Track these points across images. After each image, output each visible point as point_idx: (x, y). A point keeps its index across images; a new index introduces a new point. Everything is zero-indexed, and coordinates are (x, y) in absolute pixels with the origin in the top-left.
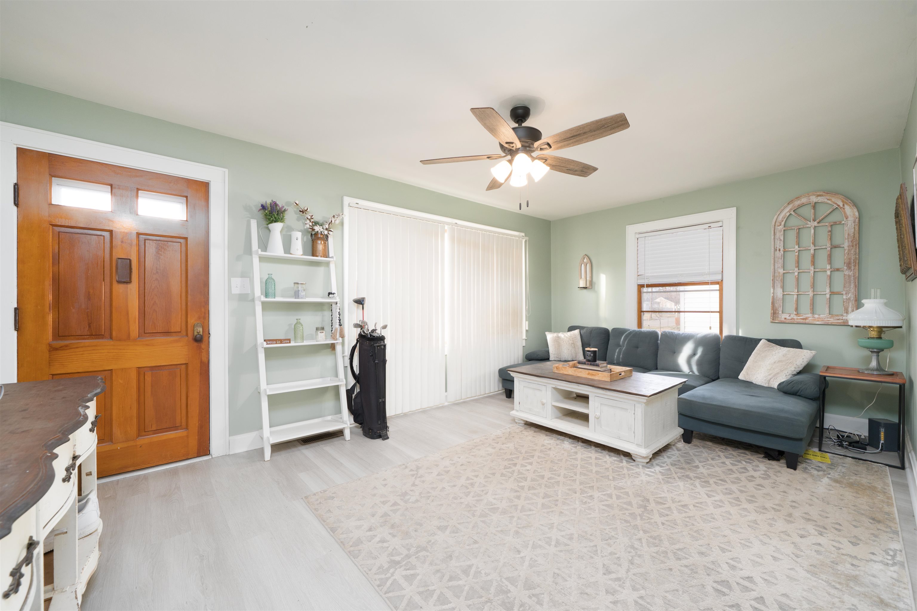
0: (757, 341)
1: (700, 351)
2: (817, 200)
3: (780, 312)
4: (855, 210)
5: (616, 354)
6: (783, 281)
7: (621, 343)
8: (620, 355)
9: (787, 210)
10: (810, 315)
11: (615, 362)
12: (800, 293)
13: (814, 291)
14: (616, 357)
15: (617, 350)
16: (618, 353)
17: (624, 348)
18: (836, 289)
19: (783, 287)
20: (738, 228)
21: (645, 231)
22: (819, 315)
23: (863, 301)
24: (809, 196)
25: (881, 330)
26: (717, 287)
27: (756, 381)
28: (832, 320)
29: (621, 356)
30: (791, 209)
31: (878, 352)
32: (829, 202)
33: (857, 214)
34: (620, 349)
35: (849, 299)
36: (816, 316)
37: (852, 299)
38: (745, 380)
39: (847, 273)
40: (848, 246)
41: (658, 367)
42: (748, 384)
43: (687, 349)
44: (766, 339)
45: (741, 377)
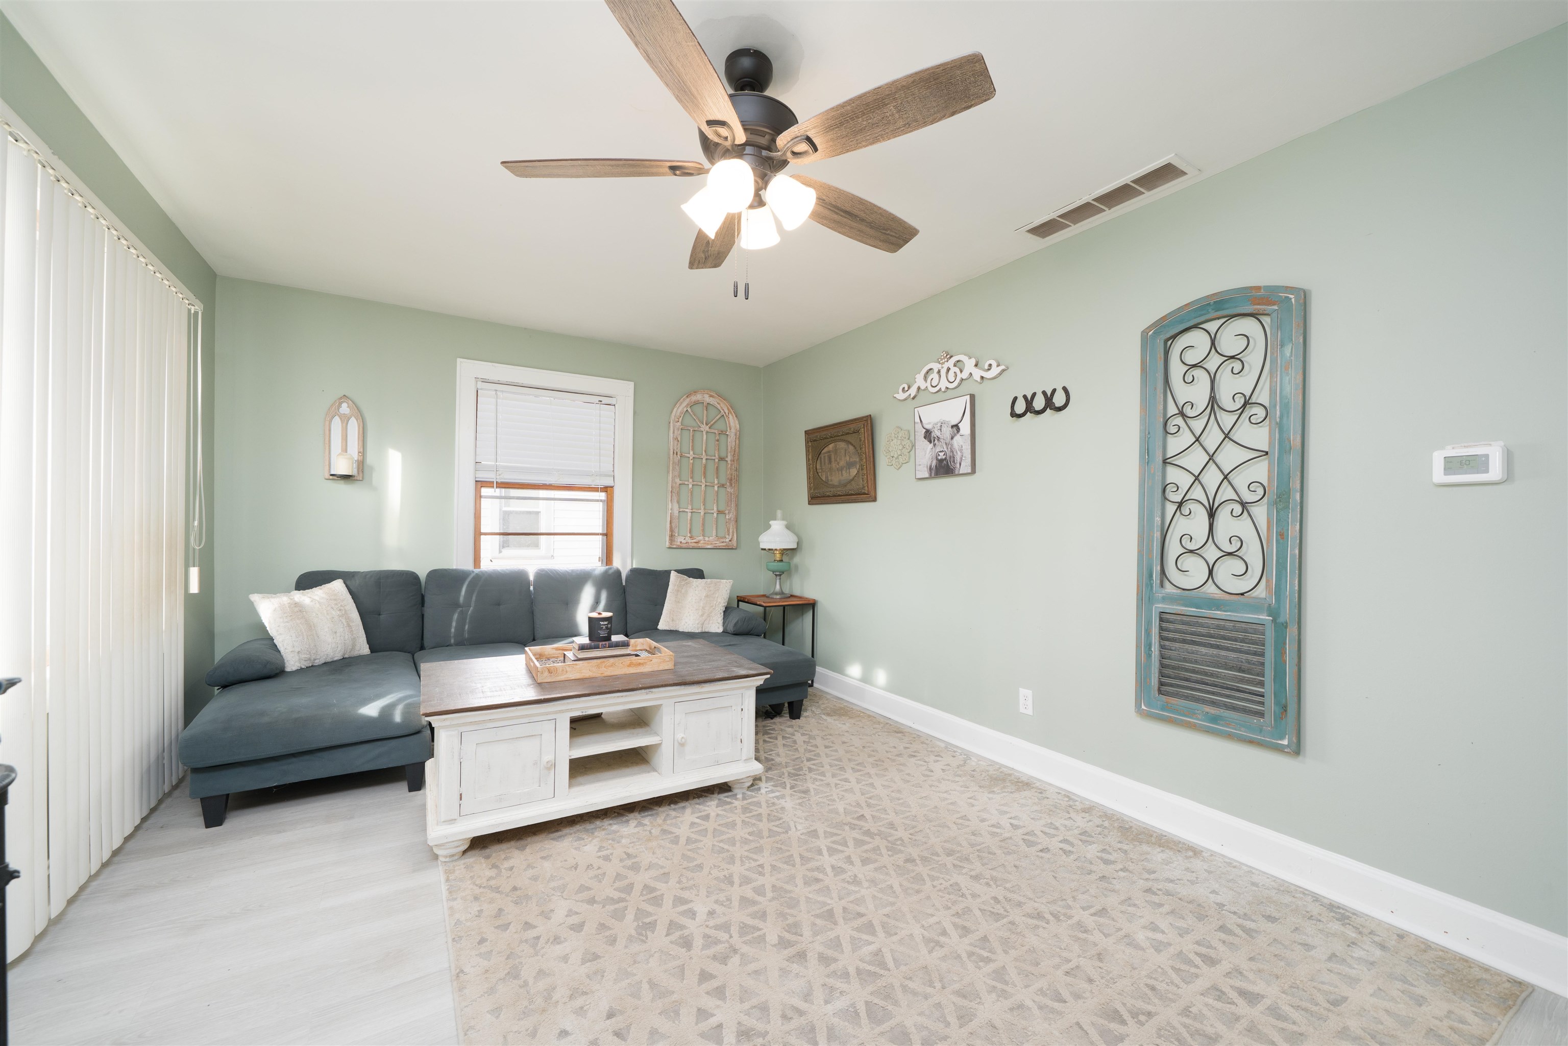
0: (668, 573)
1: (604, 596)
2: (710, 400)
3: (676, 535)
4: (737, 422)
5: (454, 624)
6: (678, 494)
7: (461, 599)
8: (465, 625)
9: (685, 404)
10: (701, 538)
11: (452, 641)
12: (694, 510)
13: (705, 509)
14: (453, 630)
15: (456, 616)
16: (457, 623)
17: (471, 608)
18: (721, 509)
19: (678, 502)
20: (635, 413)
21: (496, 379)
22: (709, 537)
23: (771, 522)
24: (704, 394)
25: (784, 551)
26: (602, 496)
27: (685, 627)
28: (719, 544)
29: (467, 627)
30: (688, 405)
31: (780, 575)
32: (718, 406)
33: (738, 426)
34: (462, 611)
35: (730, 519)
36: (707, 539)
37: (732, 519)
38: (668, 629)
39: (729, 490)
40: (731, 461)
41: (537, 635)
42: (674, 634)
43: (587, 594)
44: (675, 571)
45: (661, 626)
